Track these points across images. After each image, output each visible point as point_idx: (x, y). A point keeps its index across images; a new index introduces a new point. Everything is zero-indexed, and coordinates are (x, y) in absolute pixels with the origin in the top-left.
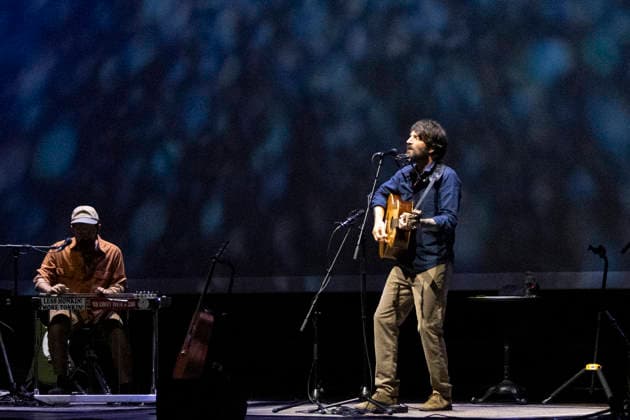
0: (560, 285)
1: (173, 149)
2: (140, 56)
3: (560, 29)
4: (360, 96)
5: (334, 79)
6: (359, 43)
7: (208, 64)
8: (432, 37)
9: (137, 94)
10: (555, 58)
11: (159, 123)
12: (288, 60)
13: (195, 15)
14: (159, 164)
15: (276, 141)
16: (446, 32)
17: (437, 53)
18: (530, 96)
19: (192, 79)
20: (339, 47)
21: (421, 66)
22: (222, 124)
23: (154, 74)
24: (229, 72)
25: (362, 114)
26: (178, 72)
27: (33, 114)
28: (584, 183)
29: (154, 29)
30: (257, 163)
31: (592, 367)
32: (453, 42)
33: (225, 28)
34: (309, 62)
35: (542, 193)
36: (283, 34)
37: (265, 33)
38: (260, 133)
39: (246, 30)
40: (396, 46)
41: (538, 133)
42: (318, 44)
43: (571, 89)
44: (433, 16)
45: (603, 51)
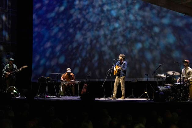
1: (80, 59)
2: (75, 45)
3: (140, 41)
4: (109, 51)
5: (105, 49)
6: (109, 43)
7: (85, 46)
8: (121, 42)
9: (74, 51)
10: (139, 46)
11: (78, 55)
12: (98, 46)
13: (83, 39)
14: (78, 61)
15: (96, 58)
16: (123, 42)
17: (121, 45)
18: (135, 51)
19: (83, 48)
20: (106, 44)
21: (119, 47)
22: (88, 55)
23: (77, 47)
24: (89, 48)
25: (110, 54)
26: (81, 47)
27: (58, 54)
28: (144, 65)
29: (77, 41)
30: (93, 61)
31: (146, 93)
33: (88, 41)
34: (101, 46)
35: (137, 66)
36: (97, 42)
37: (95, 41)
38: (94, 57)
39: (91, 41)
40: (115, 44)
41: (137, 57)
42: (103, 43)
43: (142, 50)
44: (121, 39)
45: (147, 45)
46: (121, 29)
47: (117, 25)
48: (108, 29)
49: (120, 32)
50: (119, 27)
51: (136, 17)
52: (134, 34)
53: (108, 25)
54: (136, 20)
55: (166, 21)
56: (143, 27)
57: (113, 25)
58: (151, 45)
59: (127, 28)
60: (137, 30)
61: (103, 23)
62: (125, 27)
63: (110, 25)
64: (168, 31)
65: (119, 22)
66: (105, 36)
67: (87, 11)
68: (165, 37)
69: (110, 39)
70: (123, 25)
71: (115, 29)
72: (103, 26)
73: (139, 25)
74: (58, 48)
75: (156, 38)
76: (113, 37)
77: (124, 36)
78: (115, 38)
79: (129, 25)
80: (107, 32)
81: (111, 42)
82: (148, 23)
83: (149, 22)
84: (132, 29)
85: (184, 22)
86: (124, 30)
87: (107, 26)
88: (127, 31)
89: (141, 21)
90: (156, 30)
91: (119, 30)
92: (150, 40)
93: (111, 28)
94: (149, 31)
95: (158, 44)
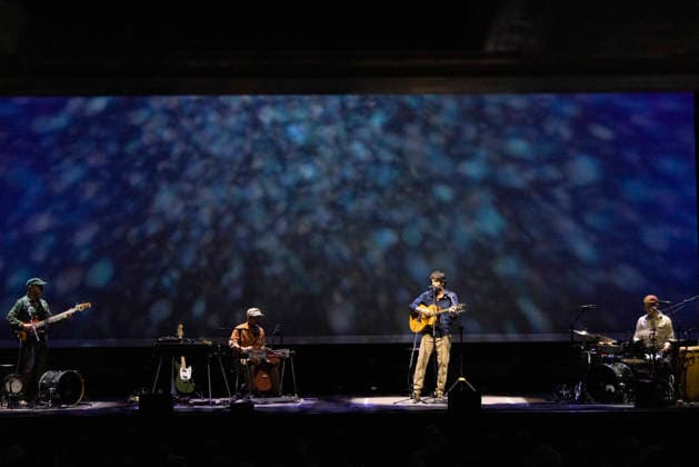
0: (393, 341)
1: (175, 274)
2: (153, 228)
3: (391, 225)
4: (284, 251)
5: (269, 243)
6: (282, 225)
7: (195, 233)
8: (324, 225)
9: (152, 246)
10: (388, 237)
11: (166, 260)
12: (242, 232)
13: (187, 209)
14: (166, 281)
15: (236, 271)
16: (330, 223)
17: (325, 233)
19: (185, 240)
20: (271, 227)
21: (317, 239)
22: (204, 262)
23: (162, 238)
24: (207, 238)
25: (285, 260)
26: (177, 235)
27: (84, 254)
29: (161, 214)
30: (225, 281)
31: (462, 379)
32: (334, 228)
33: (205, 216)
34: (254, 234)
35: (383, 299)
36: (239, 220)
37: (228, 219)
38: (226, 267)
39: (217, 218)
40: (303, 228)
42: (259, 226)
43: (397, 253)
44: (323, 215)
45: (413, 235)
46: (325, 184)
47: (308, 172)
48: (279, 184)
49: (322, 193)
50: (317, 179)
51: (374, 152)
52: (369, 202)
53: (278, 168)
54: (377, 162)
55: (473, 169)
56: (401, 182)
57: (297, 171)
58: (426, 237)
59: (344, 182)
60: (379, 190)
61: (258, 163)
62: (336, 181)
63: (284, 171)
64: (480, 197)
65: (318, 162)
66: (268, 203)
67: (198, 120)
68: (472, 215)
69: (286, 213)
70: (330, 174)
71: (302, 183)
72: (260, 171)
73: (385, 176)
74: (84, 236)
75: (442, 218)
76: (295, 208)
77: (334, 206)
78: (303, 212)
79: (350, 173)
80: (274, 192)
81: (290, 223)
82: (414, 173)
83: (421, 170)
84: (360, 188)
85: (530, 175)
86: (337, 189)
87: (274, 173)
88: (347, 192)
89: (393, 164)
90: (444, 193)
91: (317, 188)
92: (424, 224)
93: (289, 180)
94: (420, 194)
95: (450, 236)
